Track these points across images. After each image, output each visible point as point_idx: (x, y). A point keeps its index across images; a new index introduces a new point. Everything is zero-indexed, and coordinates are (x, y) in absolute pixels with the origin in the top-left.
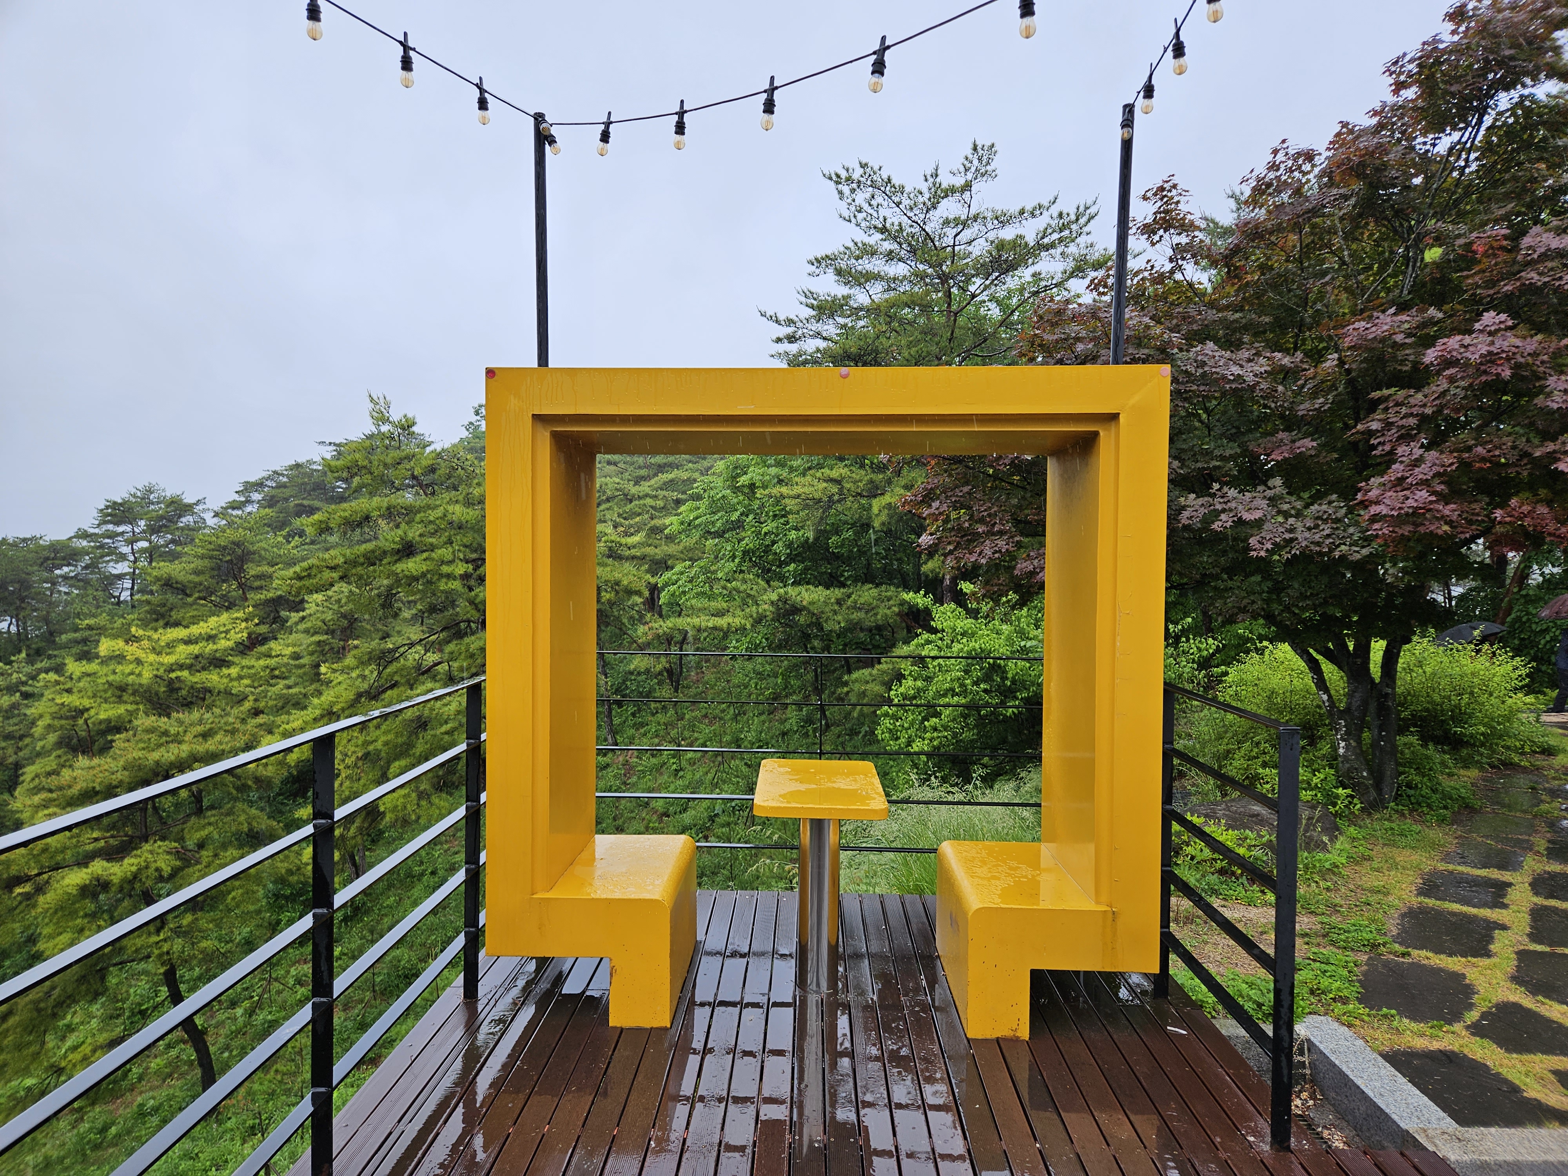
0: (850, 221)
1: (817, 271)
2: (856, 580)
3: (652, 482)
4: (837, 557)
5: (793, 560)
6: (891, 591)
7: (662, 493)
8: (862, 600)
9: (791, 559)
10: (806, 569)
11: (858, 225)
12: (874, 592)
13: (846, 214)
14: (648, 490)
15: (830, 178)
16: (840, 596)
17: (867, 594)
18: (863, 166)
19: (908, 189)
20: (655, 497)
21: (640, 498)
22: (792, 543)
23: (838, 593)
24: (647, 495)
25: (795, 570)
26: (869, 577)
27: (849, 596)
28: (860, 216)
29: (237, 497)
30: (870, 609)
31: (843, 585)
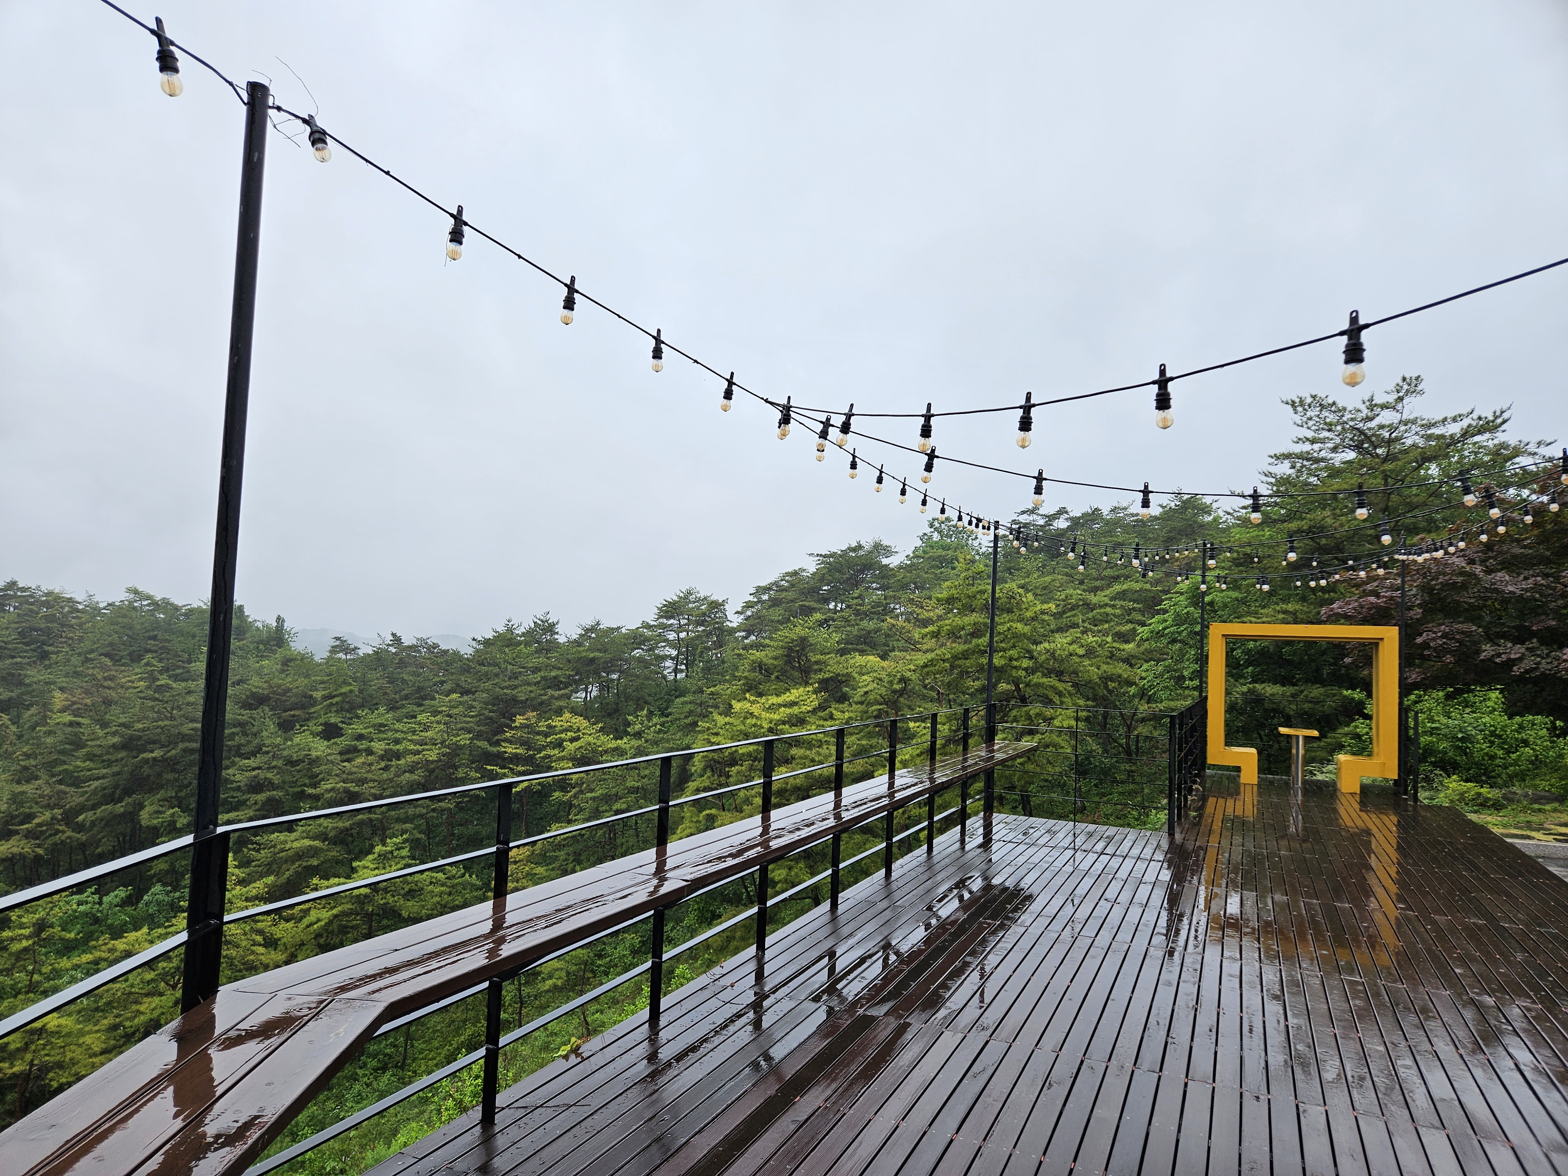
0: (1302, 426)
1: (1276, 462)
2: (1307, 681)
3: (1108, 592)
4: (1289, 662)
5: (1250, 664)
6: (1335, 690)
7: (1119, 603)
8: (1312, 695)
9: (1249, 663)
10: (1263, 671)
11: (1308, 428)
12: (1322, 690)
13: (1300, 422)
14: (1107, 600)
15: (1287, 403)
16: (1293, 691)
17: (1316, 691)
18: (1314, 397)
19: (1349, 409)
20: (1113, 607)
21: (1101, 607)
22: (1250, 650)
23: (1290, 690)
24: (1106, 605)
25: (1253, 672)
26: (1317, 679)
27: (1302, 692)
28: (1311, 423)
29: (751, 598)
30: (1316, 702)
31: (1294, 685)
